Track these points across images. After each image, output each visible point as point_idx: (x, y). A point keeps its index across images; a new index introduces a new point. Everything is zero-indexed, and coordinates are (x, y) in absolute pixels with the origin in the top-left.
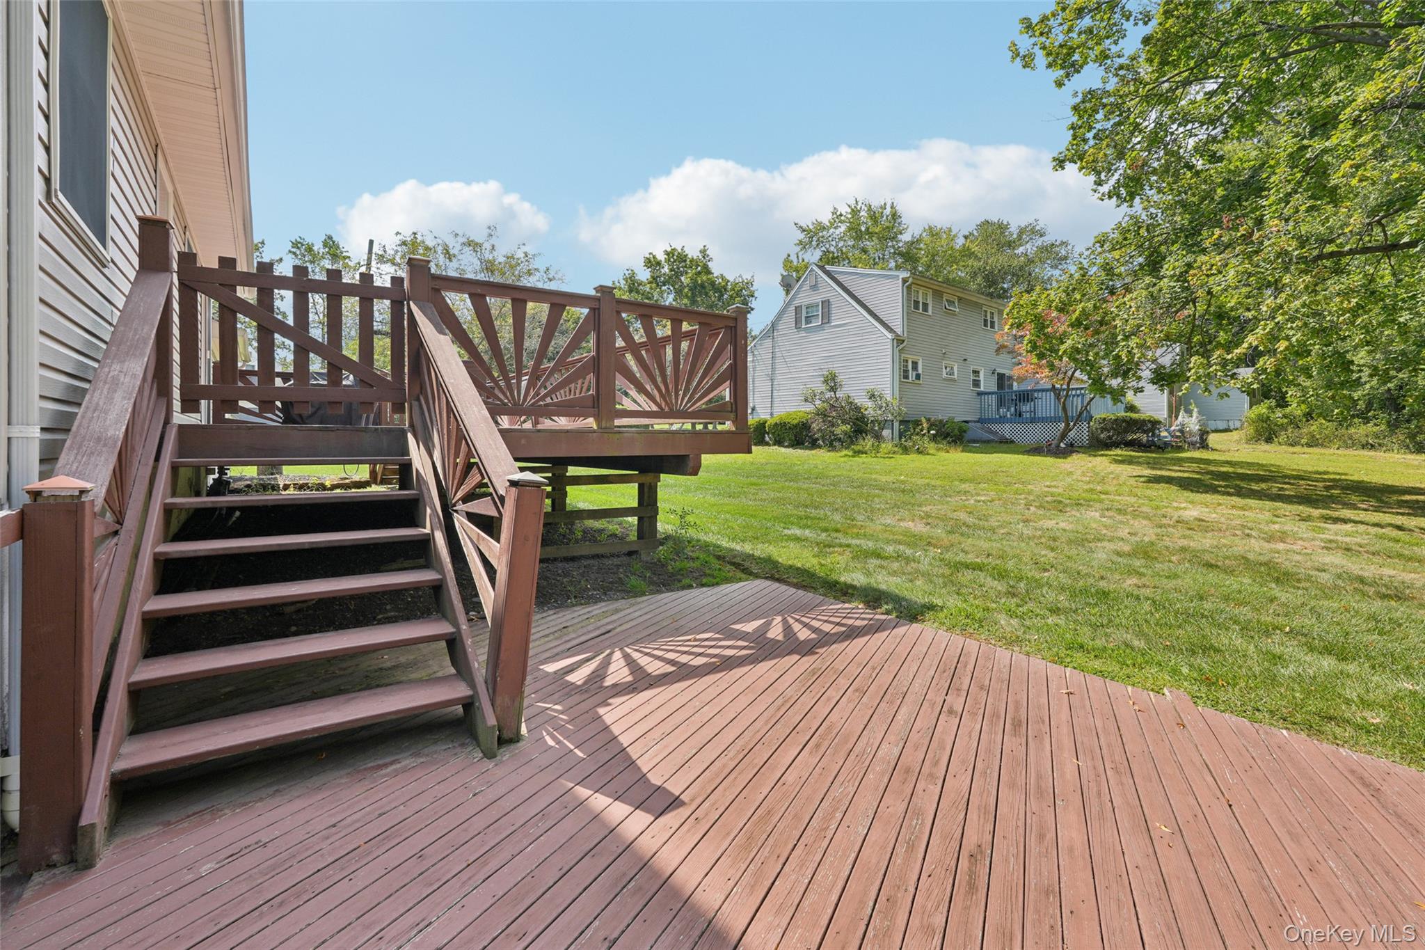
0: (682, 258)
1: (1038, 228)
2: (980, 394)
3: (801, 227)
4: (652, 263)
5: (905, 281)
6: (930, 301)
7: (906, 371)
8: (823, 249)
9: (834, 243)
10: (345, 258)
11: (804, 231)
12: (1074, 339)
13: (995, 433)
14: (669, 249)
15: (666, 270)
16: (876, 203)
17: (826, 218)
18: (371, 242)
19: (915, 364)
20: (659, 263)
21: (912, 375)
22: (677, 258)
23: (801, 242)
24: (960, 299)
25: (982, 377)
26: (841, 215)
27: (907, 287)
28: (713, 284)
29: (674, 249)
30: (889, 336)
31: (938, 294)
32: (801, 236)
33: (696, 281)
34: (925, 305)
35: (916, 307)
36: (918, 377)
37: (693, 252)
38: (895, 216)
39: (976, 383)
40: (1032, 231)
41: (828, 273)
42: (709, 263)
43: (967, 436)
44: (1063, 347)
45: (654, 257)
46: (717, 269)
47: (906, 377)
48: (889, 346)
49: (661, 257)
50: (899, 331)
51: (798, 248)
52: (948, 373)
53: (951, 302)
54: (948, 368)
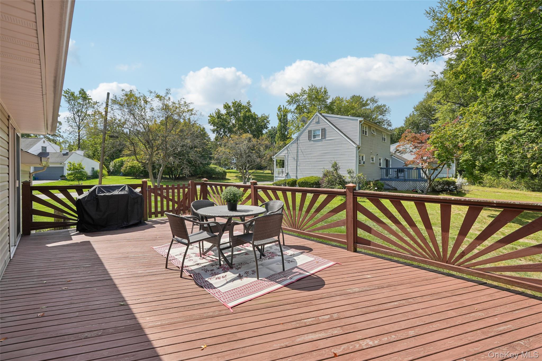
0: (240, 105)
1: (375, 99)
2: (381, 168)
3: (289, 95)
4: (227, 107)
5: (360, 122)
6: (367, 130)
7: (360, 160)
8: (297, 104)
9: (302, 102)
10: (89, 99)
11: (290, 97)
14: (234, 101)
15: (233, 109)
16: (318, 86)
17: (299, 92)
18: (108, 94)
19: (362, 157)
20: (229, 107)
21: (362, 162)
22: (238, 106)
23: (288, 101)
24: (376, 129)
25: (382, 161)
26: (305, 91)
27: (361, 124)
28: (252, 116)
29: (236, 102)
30: (355, 145)
31: (370, 127)
32: (289, 99)
33: (246, 115)
34: (366, 132)
35: (363, 133)
36: (364, 163)
37: (244, 103)
38: (326, 92)
39: (380, 165)
40: (373, 100)
41: (323, 116)
42: (250, 108)
43: (383, 188)
45: (228, 104)
46: (253, 110)
47: (360, 163)
48: (355, 150)
49: (231, 104)
50: (358, 143)
51: (287, 104)
52: (372, 161)
53: (373, 131)
54: (372, 158)
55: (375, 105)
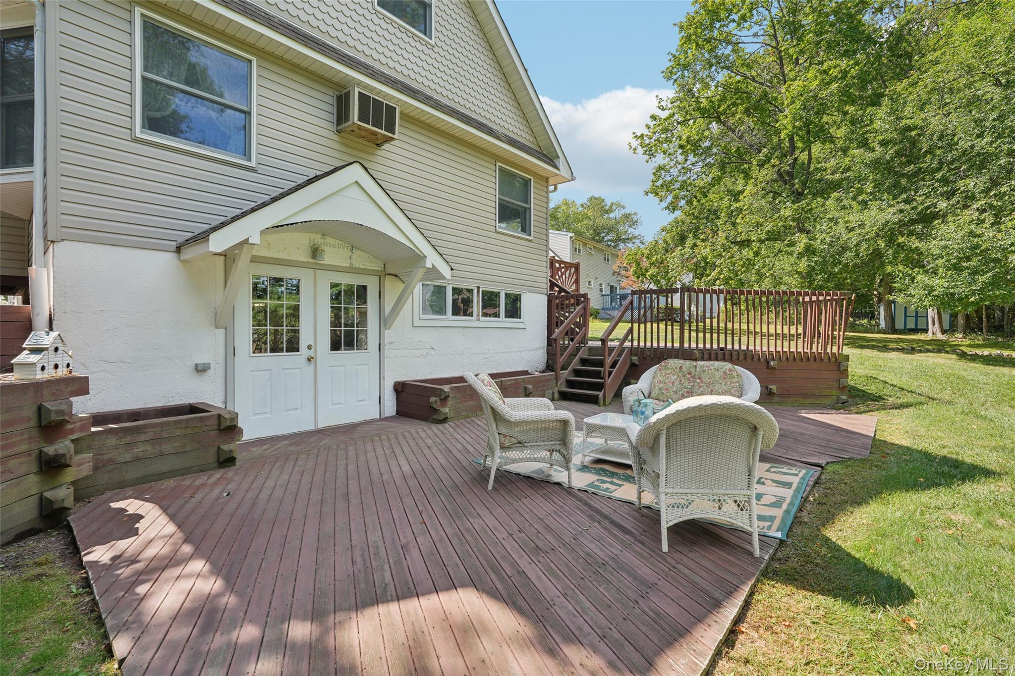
2: (603, 295)
5: (571, 238)
6: (581, 248)
12: (652, 271)
13: (610, 315)
24: (594, 247)
25: (603, 287)
27: (572, 241)
31: (585, 244)
34: (579, 250)
35: (576, 251)
39: (601, 290)
43: (599, 316)
44: (648, 274)
52: (589, 285)
53: (590, 248)
54: (589, 282)
55: (623, 212)
